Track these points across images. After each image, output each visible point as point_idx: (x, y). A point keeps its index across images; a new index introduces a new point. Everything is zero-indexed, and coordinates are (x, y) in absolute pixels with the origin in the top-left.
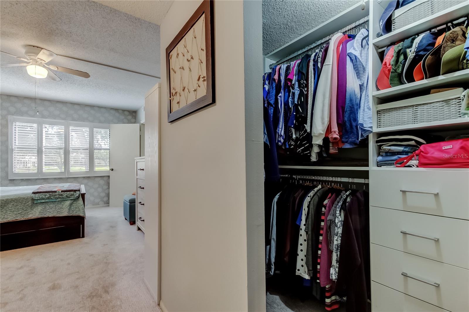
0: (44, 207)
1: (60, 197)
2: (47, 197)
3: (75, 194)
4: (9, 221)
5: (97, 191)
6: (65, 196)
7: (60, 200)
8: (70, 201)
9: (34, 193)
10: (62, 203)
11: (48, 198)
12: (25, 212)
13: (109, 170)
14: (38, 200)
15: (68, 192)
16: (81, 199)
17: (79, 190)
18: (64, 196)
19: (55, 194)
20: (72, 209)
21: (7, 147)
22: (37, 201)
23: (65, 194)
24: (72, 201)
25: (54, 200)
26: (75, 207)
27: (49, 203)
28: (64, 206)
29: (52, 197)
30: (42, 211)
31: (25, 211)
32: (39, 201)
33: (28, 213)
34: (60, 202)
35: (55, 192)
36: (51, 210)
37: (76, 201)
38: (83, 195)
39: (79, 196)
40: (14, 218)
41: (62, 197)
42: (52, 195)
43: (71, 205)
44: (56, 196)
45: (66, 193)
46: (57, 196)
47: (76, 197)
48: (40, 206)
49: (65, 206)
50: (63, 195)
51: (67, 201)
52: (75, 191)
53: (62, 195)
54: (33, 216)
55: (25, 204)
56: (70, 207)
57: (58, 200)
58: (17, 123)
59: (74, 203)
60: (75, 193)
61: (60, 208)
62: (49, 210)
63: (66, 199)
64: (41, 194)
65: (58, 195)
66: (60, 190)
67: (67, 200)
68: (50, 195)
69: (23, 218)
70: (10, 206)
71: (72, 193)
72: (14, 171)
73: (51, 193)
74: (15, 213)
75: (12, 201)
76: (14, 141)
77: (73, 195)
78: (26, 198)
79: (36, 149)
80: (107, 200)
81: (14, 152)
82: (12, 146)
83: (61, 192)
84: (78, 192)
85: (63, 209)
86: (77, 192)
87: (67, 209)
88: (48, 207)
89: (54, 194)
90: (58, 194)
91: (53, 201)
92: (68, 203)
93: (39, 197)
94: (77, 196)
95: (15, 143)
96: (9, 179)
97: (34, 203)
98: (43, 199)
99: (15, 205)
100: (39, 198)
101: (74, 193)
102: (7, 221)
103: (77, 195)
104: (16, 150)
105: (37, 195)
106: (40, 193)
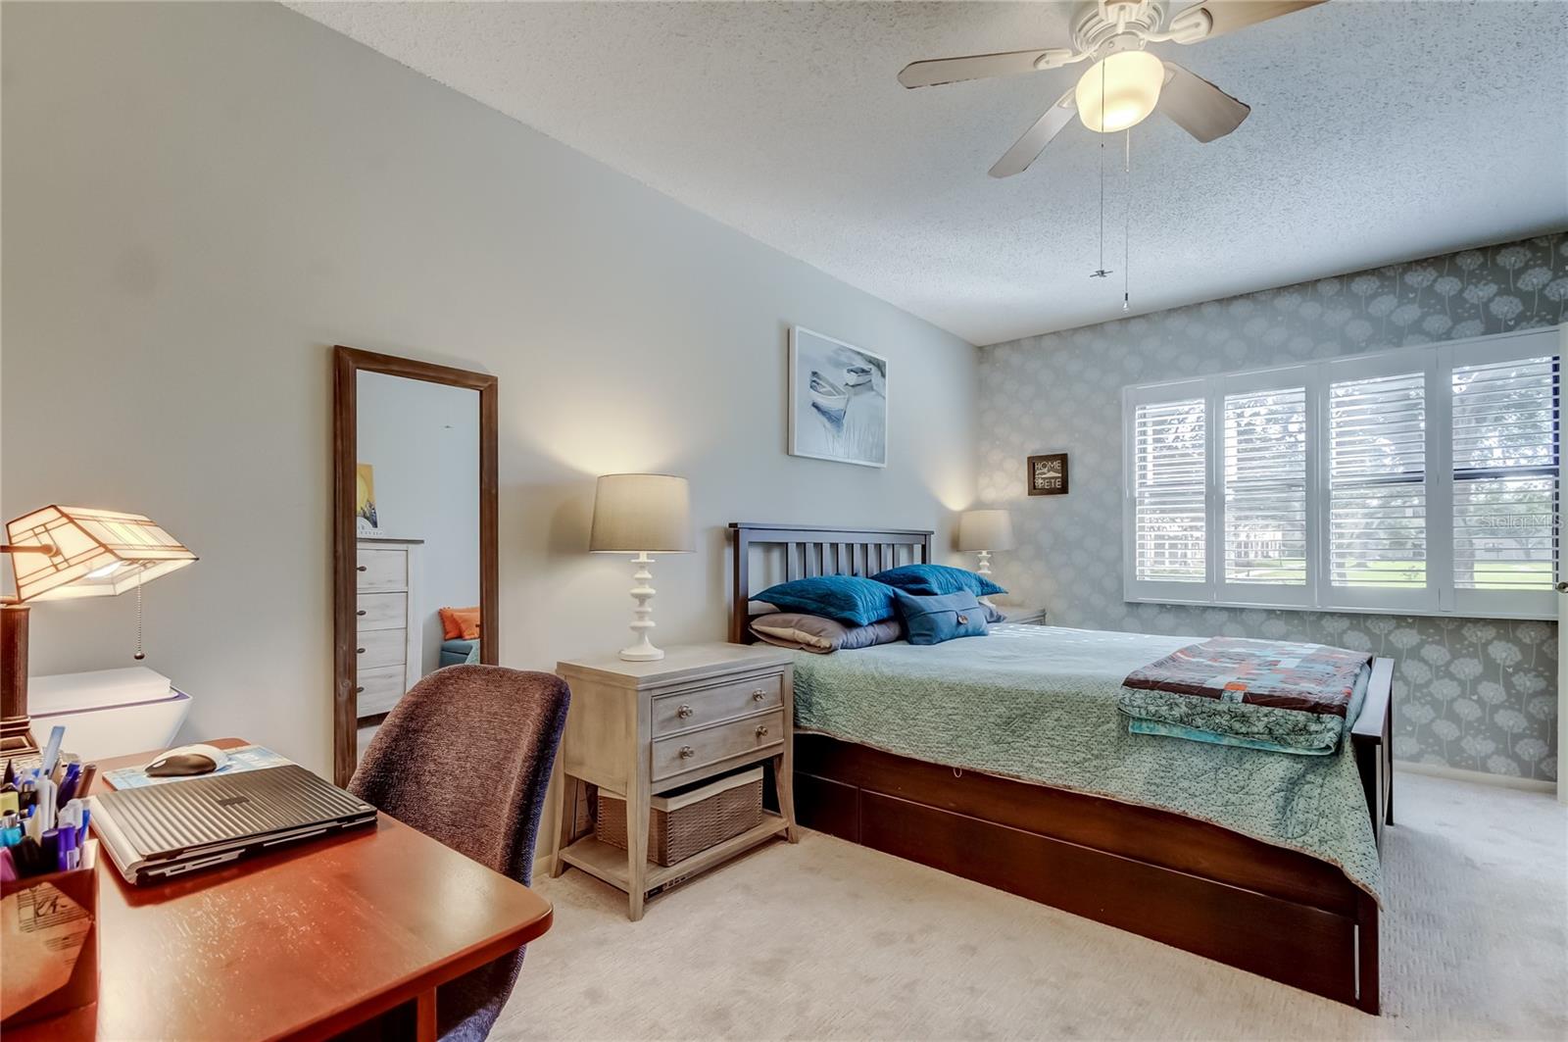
0: (1164, 762)
1: (1237, 726)
2: (1176, 712)
3: (1313, 727)
4: (1044, 783)
5: (1475, 697)
6: (1260, 727)
7: (1234, 742)
8: (1286, 763)
9: (1130, 683)
10: (1247, 766)
11: (1181, 721)
12: (1095, 763)
13: (1550, 588)
14: (1141, 720)
15: (1278, 712)
16: (1349, 764)
17: (1341, 711)
18: (1255, 730)
19: (1213, 706)
20: (1302, 818)
21: (1120, 492)
22: (1137, 724)
23: (1262, 718)
24: (1299, 767)
25: (1211, 739)
26: (1314, 802)
27: (1188, 748)
28: (1256, 785)
29: (1199, 722)
30: (1158, 781)
31: (1097, 757)
32: (1145, 729)
33: (1106, 769)
34: (1236, 753)
35: (1215, 694)
36: (1195, 787)
37: (1322, 770)
38: (1365, 748)
39: (1339, 744)
40: (1060, 777)
41: (1244, 730)
42: (1199, 709)
43: (1292, 785)
44: (1218, 720)
45: (1266, 709)
46: (1224, 721)
47: (1321, 749)
48: (1150, 750)
49: (1259, 783)
50: (1253, 719)
51: (1271, 759)
52: (1318, 709)
53: (1244, 718)
54: (1125, 792)
55: (1097, 726)
56: (1288, 800)
57: (1225, 741)
58: (1148, 407)
59: (1310, 777)
60: (1318, 721)
61: (1234, 786)
62: (1185, 784)
63: (1267, 747)
64: (1156, 693)
65: (1227, 717)
66: (1238, 687)
67: (1272, 753)
68: (1190, 705)
69: (1088, 788)
70: (1051, 723)
71: (1300, 716)
72: (1138, 573)
73: (1195, 699)
74: (1065, 758)
75: (1057, 705)
76: (1138, 472)
77: (1305, 730)
78: (1099, 702)
79: (1201, 493)
80: (1541, 760)
81: (1137, 508)
82: (1132, 491)
83: (1240, 699)
84: (1333, 722)
85: (1249, 799)
86: (1325, 717)
87: (1271, 806)
88: (1181, 766)
89: (1209, 704)
90: (1226, 709)
91: (1202, 743)
92: (1277, 770)
93: (1146, 708)
94: (1328, 747)
95: (1144, 476)
96: (1127, 599)
97: (1125, 728)
98: (1160, 720)
99: (1065, 724)
100: (1143, 712)
101: (1309, 720)
102: (1038, 781)
103: (1329, 738)
104: (1147, 501)
105: (1140, 695)
106: (1152, 689)
